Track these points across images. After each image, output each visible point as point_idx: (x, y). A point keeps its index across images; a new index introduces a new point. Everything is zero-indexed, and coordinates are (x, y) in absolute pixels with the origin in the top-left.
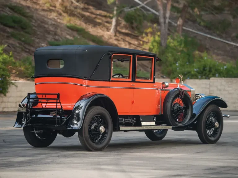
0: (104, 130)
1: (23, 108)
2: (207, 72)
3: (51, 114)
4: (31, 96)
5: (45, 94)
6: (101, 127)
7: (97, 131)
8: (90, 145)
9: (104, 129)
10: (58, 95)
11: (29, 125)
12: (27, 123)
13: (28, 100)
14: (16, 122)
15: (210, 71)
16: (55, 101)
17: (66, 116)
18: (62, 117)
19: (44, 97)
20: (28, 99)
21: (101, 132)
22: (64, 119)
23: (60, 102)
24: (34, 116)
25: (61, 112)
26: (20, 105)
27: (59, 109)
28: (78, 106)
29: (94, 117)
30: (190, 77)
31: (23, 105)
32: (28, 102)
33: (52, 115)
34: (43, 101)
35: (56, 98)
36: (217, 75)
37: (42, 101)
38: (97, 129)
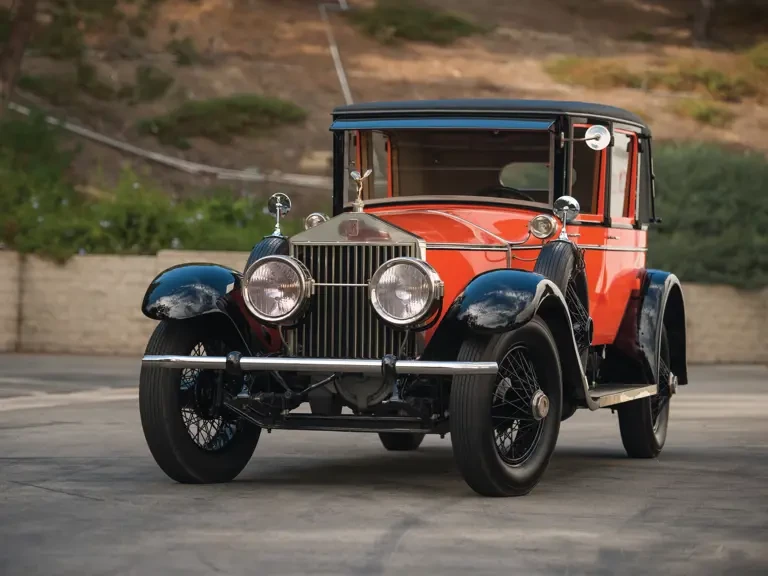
2: (142, 232)
15: (151, 229)
30: (88, 247)
36: (176, 242)
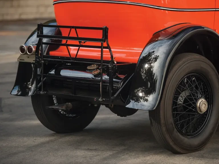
0: (207, 107)
1: (28, 54)
3: (90, 70)
4: (46, 31)
5: (76, 28)
6: (200, 101)
7: (191, 111)
8: (176, 141)
9: (207, 104)
10: (105, 31)
11: (41, 93)
12: (38, 89)
13: (38, 39)
14: (15, 86)
16: (99, 44)
17: (122, 77)
18: (114, 80)
19: (73, 34)
20: (38, 36)
21: (201, 111)
22: (118, 82)
23: (108, 47)
24: (53, 72)
25: (112, 68)
26: (22, 49)
27: (108, 62)
28: (150, 54)
29: (184, 79)
31: (30, 49)
32: (40, 43)
33: (91, 73)
34: (70, 42)
35: (101, 37)
37: (68, 43)
38: (190, 105)
